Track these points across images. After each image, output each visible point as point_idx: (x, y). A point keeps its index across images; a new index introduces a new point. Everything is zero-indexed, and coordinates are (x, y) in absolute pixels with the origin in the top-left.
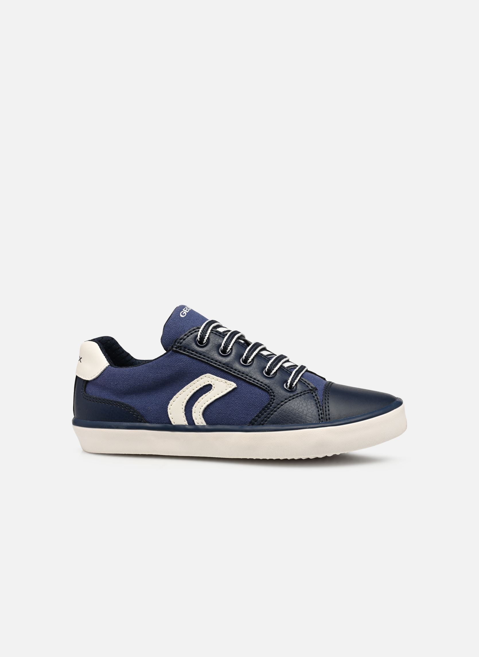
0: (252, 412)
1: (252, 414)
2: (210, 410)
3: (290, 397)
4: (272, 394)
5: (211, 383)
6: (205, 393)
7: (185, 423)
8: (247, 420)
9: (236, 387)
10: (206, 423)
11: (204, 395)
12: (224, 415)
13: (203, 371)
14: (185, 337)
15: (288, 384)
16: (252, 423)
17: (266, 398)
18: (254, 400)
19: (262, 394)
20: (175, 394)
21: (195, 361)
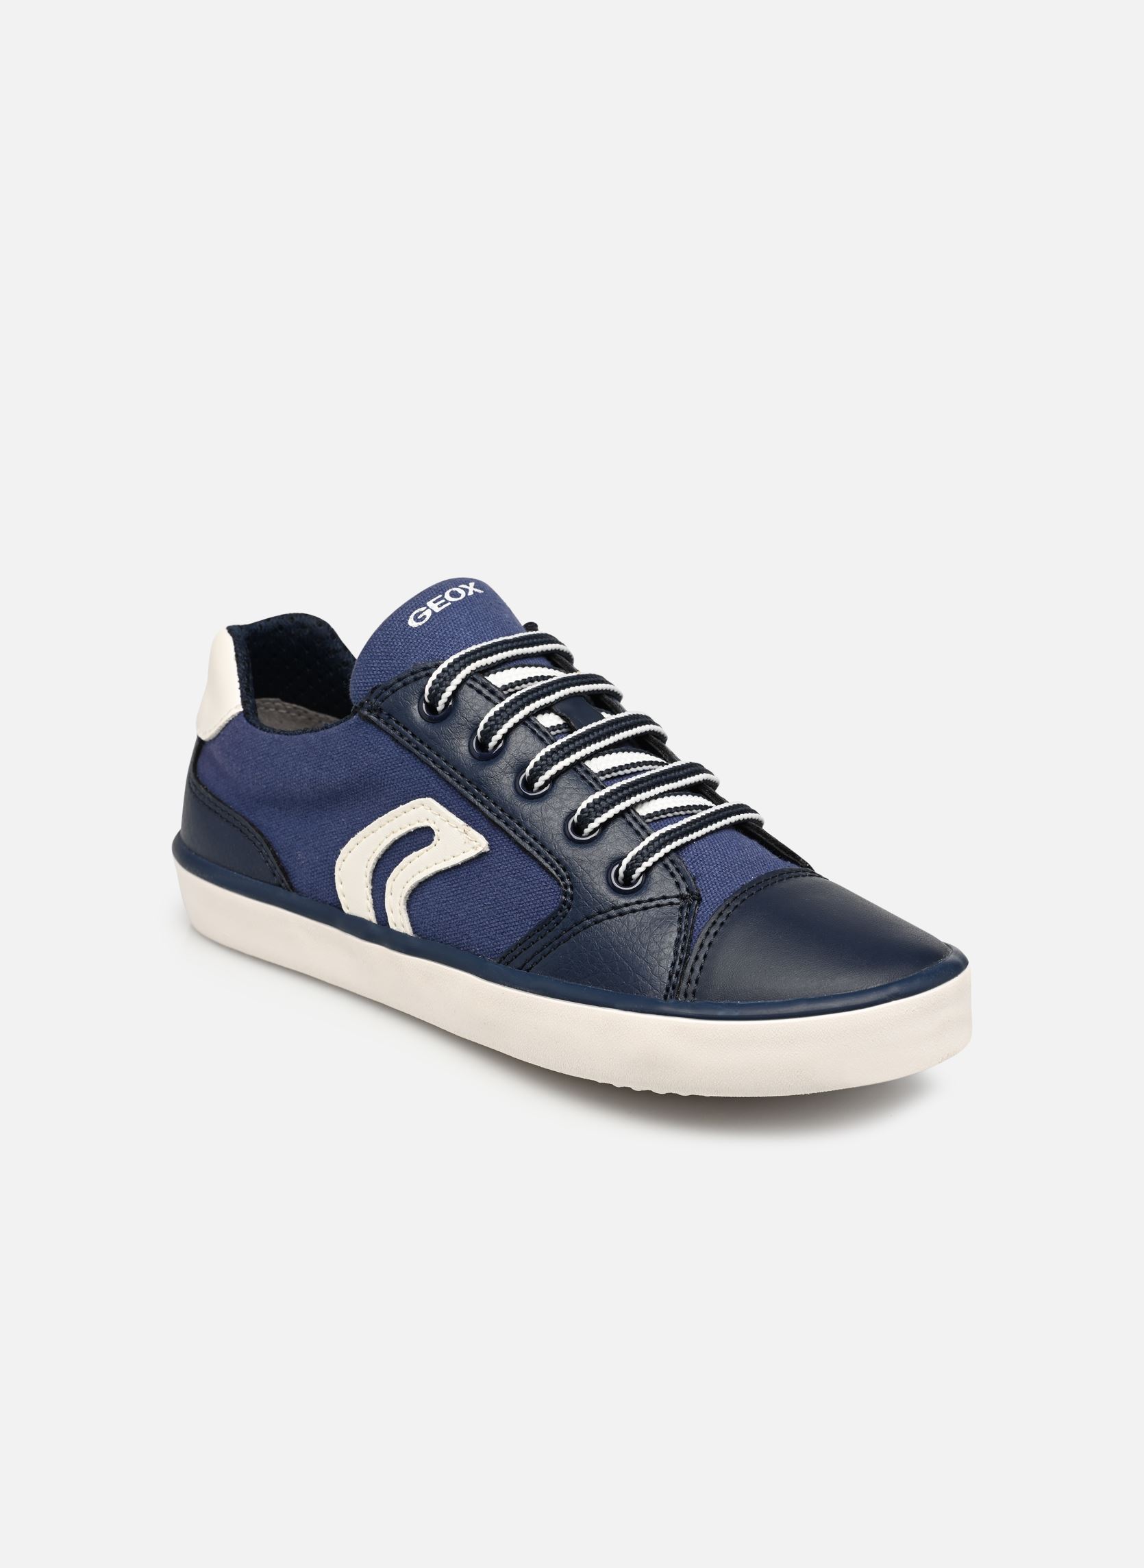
0: (512, 928)
1: (512, 933)
2: (423, 896)
3: (615, 908)
4: (569, 889)
5: (433, 826)
6: (417, 849)
7: (370, 915)
8: (499, 946)
9: (488, 850)
10: (413, 929)
11: (415, 853)
12: (450, 919)
13: (420, 788)
14: (400, 684)
15: (622, 869)
16: (505, 959)
17: (553, 898)
18: (523, 898)
19: (544, 884)
20: (353, 834)
21: (405, 756)
